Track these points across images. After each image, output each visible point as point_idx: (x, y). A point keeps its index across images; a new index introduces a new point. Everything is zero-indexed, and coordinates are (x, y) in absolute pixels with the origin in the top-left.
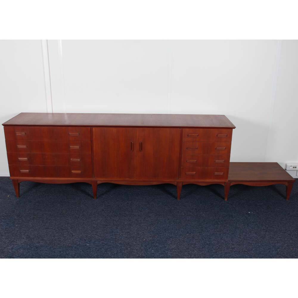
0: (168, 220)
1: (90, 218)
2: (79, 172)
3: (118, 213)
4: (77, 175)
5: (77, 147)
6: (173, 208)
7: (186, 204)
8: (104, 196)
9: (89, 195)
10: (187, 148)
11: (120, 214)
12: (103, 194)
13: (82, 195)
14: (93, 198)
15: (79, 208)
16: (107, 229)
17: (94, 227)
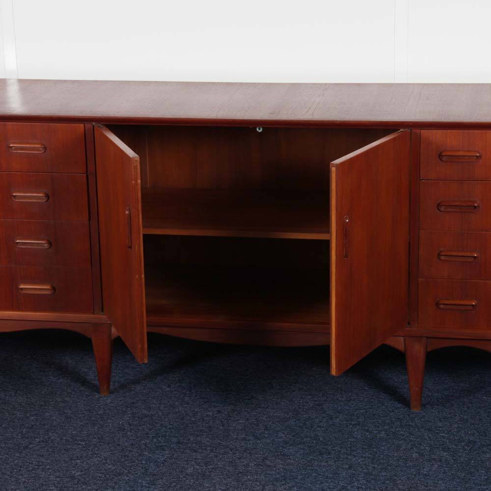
0: (350, 467)
1: (67, 450)
2: (42, 288)
3: (175, 440)
4: (35, 302)
5: (35, 196)
6: (383, 434)
7: (440, 424)
8: (138, 388)
9: (84, 382)
10: (439, 206)
11: (179, 443)
12: (137, 382)
13: (61, 380)
14: (96, 389)
15: (36, 420)
16: (116, 483)
17: (73, 477)
